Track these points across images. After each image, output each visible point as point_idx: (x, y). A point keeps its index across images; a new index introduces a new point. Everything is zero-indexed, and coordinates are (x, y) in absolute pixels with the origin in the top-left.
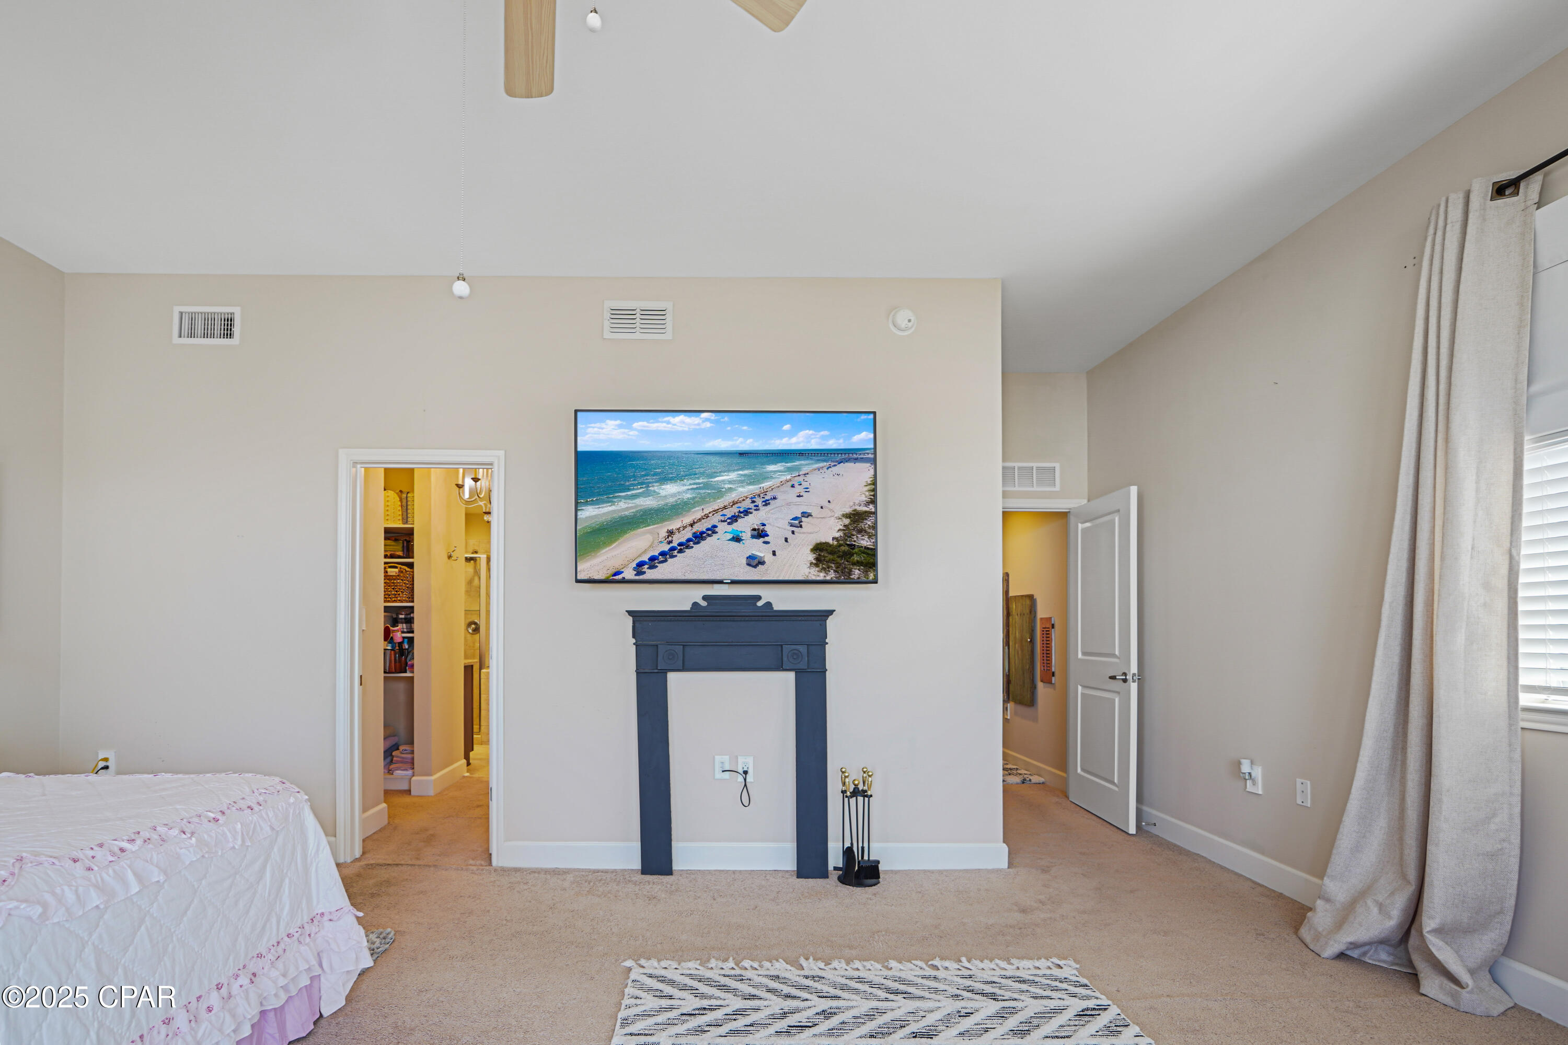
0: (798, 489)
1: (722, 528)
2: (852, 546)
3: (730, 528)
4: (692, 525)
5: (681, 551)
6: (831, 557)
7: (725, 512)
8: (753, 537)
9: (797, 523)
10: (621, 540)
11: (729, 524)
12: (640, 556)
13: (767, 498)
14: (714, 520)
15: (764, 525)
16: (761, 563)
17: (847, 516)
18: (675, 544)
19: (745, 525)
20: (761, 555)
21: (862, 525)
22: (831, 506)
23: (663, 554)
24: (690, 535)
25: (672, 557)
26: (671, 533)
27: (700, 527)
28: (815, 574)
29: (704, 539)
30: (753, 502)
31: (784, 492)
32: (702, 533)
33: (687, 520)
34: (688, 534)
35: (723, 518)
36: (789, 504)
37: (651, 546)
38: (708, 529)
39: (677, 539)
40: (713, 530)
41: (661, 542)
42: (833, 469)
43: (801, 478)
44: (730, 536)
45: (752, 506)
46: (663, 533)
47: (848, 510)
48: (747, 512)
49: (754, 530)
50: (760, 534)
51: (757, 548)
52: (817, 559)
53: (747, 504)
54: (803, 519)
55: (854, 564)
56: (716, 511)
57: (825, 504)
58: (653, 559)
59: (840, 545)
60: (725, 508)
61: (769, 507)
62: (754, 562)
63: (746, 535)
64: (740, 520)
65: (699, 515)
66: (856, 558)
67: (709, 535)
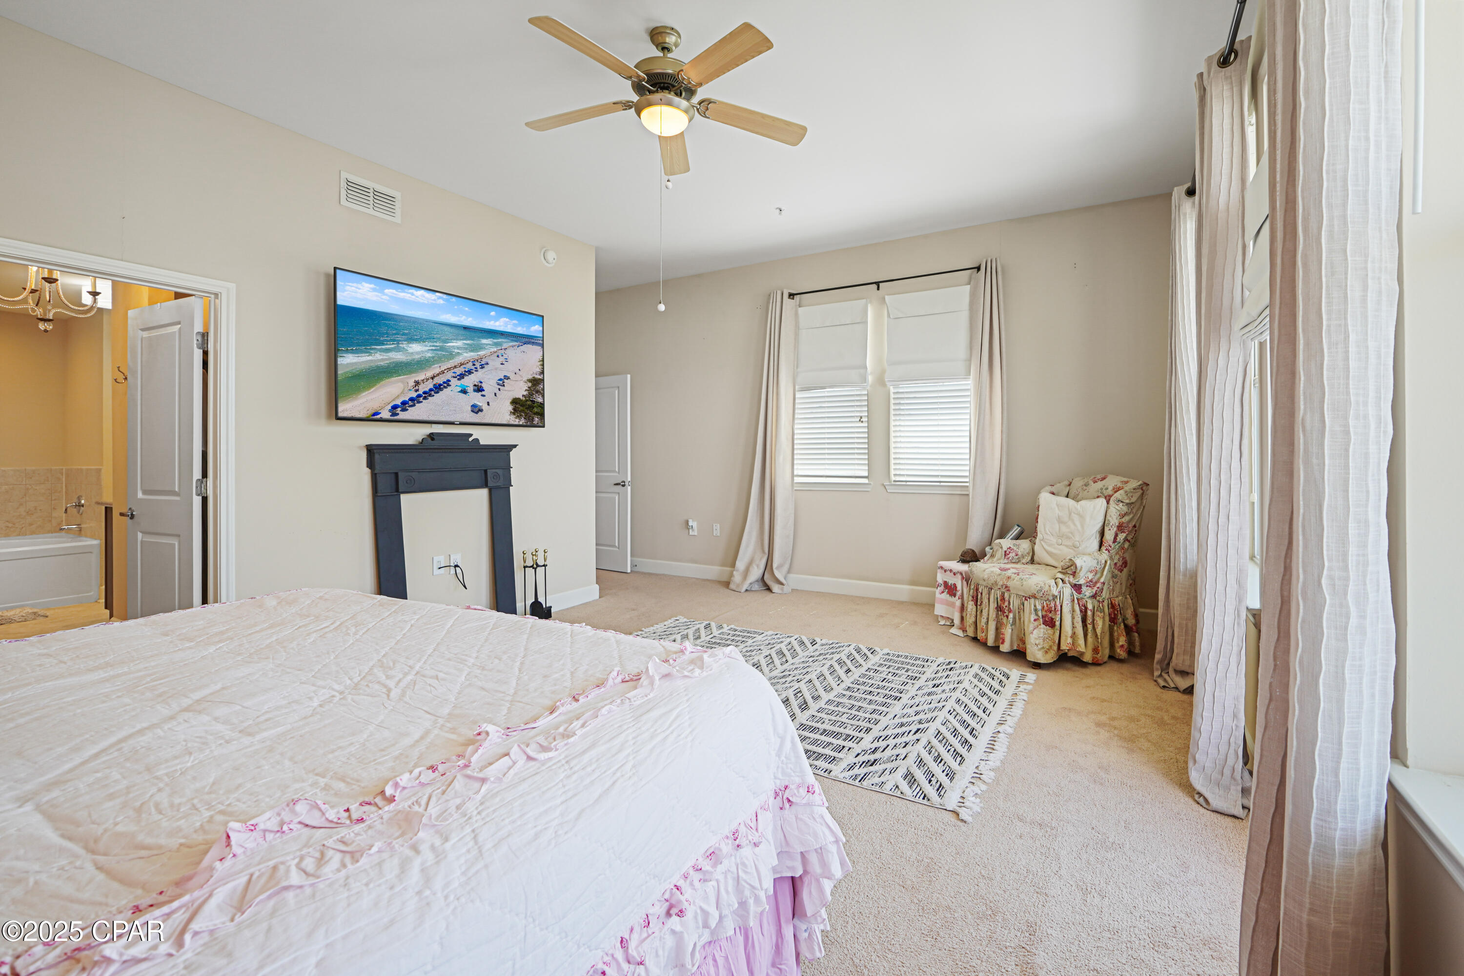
0: (501, 359)
1: (454, 382)
2: (533, 402)
3: (459, 383)
4: (432, 378)
5: (425, 398)
6: (521, 408)
7: (455, 370)
8: (475, 391)
9: (501, 382)
10: (378, 386)
11: (459, 379)
12: (394, 400)
13: (483, 363)
14: (448, 376)
15: (481, 382)
16: (481, 410)
17: (530, 381)
18: (421, 392)
19: (469, 381)
20: (481, 405)
21: (538, 388)
22: (520, 373)
23: (412, 399)
24: (431, 386)
25: (419, 402)
26: (417, 383)
27: (439, 380)
28: (513, 420)
29: (441, 390)
30: (474, 365)
31: (493, 360)
32: (440, 385)
33: (429, 374)
34: (429, 385)
35: (454, 375)
36: (496, 369)
37: (402, 393)
38: (444, 383)
39: (424, 388)
40: (447, 383)
41: (410, 390)
42: (521, 347)
43: (503, 351)
44: (459, 389)
45: (473, 367)
46: (412, 383)
47: (530, 377)
48: (470, 372)
49: (475, 385)
50: (479, 389)
51: (476, 398)
52: (514, 409)
53: (469, 366)
54: (505, 381)
55: (535, 414)
56: (449, 369)
57: (517, 371)
58: (404, 403)
59: (527, 401)
60: (455, 367)
61: (484, 370)
62: (476, 409)
63: (470, 389)
64: (466, 378)
65: (437, 371)
66: (535, 410)
67: (445, 387)
